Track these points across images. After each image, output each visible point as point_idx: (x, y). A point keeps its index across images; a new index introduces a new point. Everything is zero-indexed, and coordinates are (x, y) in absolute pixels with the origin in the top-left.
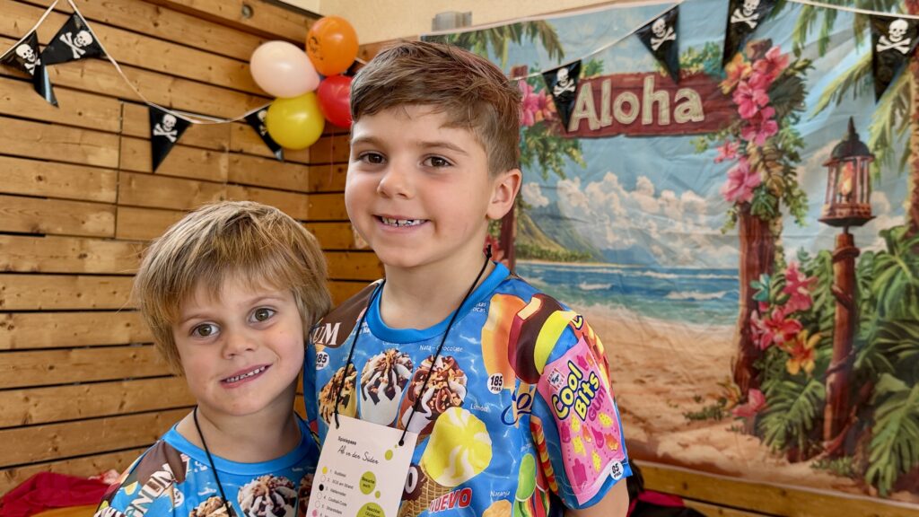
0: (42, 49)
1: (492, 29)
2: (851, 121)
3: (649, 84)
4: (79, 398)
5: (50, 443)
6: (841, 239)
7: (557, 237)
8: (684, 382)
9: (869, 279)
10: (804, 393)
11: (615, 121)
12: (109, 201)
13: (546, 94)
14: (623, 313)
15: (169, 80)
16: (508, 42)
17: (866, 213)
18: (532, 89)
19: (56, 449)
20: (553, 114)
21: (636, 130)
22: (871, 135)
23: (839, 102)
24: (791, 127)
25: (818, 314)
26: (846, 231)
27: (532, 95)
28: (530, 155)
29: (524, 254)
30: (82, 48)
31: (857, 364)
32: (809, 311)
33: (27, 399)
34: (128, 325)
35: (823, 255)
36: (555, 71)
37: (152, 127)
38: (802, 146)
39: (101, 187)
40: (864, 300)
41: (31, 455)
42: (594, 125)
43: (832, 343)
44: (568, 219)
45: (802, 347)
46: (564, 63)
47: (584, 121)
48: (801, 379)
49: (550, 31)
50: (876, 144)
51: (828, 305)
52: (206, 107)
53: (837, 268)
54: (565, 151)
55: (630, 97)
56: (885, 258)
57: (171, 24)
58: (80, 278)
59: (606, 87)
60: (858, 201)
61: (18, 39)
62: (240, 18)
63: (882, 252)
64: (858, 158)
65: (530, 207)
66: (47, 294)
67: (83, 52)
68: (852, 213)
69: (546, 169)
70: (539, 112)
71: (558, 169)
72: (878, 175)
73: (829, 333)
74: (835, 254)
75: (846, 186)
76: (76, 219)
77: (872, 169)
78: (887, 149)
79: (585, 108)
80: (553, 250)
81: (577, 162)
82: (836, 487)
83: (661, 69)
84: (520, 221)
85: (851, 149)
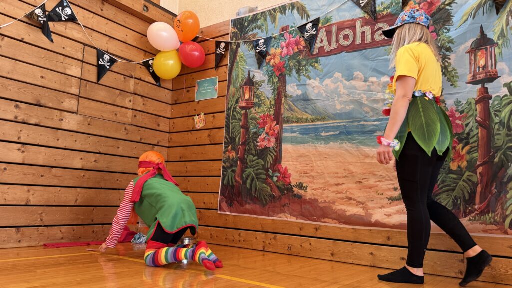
0: (47, 13)
1: (270, 11)
2: (482, 27)
3: (359, 24)
4: (55, 194)
5: (39, 216)
6: (480, 91)
7: (307, 110)
8: (387, 180)
9: (499, 111)
10: (462, 180)
11: (340, 45)
12: (75, 94)
13: (300, 38)
14: (347, 146)
15: (108, 38)
16: (279, 15)
17: (495, 75)
18: (292, 36)
19: (42, 220)
20: (304, 47)
21: (353, 48)
22: (495, 34)
23: (474, 18)
24: (445, 35)
25: (469, 134)
26: (483, 86)
27: (292, 39)
28: (291, 70)
29: (288, 121)
30: (67, 16)
31: (497, 160)
32: (463, 134)
33: (29, 191)
34: (82, 159)
35: (470, 101)
36: (306, 25)
37: (98, 60)
38: (453, 44)
39: (72, 86)
40: (496, 124)
41: (29, 221)
42: (327, 49)
43: (477, 150)
44: (313, 100)
45: (460, 154)
46: (309, 21)
47: (322, 48)
48: (460, 172)
49: (302, 6)
50: (499, 38)
51: (474, 129)
52: (125, 54)
53: (479, 107)
54: (311, 65)
55: (349, 32)
56: (508, 99)
57: (110, 11)
58: (59, 131)
59: (334, 29)
60: (490, 69)
61: (36, 7)
62: (142, 12)
63: (506, 96)
64: (488, 47)
65: (291, 97)
66: (42, 137)
67: (67, 18)
68: (487, 75)
69: (300, 76)
70: (296, 47)
71: (307, 75)
72: (501, 54)
73: (476, 145)
74: (476, 100)
75: (482, 63)
76: (59, 101)
77: (497, 51)
78: (505, 39)
79: (322, 41)
80: (305, 117)
81: (318, 70)
82: (485, 231)
83: (366, 15)
84: (285, 105)
85: (483, 43)
